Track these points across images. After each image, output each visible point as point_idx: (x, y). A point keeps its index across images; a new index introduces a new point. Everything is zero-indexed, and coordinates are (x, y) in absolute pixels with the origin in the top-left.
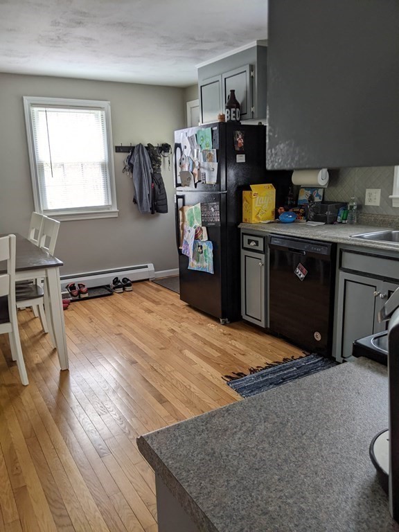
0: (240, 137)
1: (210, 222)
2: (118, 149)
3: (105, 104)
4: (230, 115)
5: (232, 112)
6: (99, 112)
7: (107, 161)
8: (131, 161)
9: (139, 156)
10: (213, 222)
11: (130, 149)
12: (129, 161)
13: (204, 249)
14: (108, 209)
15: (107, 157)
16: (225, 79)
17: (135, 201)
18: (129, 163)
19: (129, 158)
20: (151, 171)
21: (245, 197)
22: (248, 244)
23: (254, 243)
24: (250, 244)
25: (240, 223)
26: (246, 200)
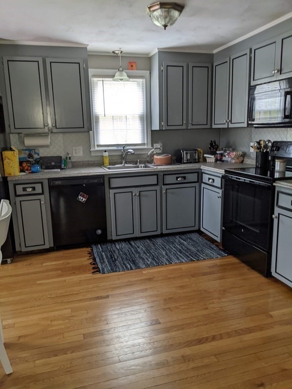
21: (6, 157)
22: (23, 191)
23: (30, 189)
24: (24, 189)
25: (7, 177)
26: (8, 159)
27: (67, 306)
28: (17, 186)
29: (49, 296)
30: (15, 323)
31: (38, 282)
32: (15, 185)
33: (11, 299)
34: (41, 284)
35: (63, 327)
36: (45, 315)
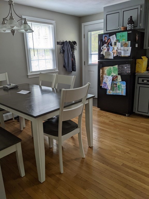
0: (137, 36)
1: (123, 73)
2: (58, 43)
3: (53, 22)
4: (131, 27)
5: (132, 25)
6: (51, 26)
7: (54, 48)
8: (64, 49)
9: (67, 46)
10: (125, 73)
11: (63, 43)
12: (63, 48)
13: (118, 85)
14: (55, 70)
15: (54, 47)
16: (123, 11)
17: (64, 67)
18: (63, 50)
19: (63, 47)
20: (71, 53)
21: (138, 62)
22: (142, 81)
23: (146, 81)
24: (143, 81)
25: (136, 73)
26: (139, 63)
27: (130, 147)
28: (139, 78)
29: (127, 138)
30: (103, 141)
31: (130, 130)
32: (138, 78)
33: (112, 131)
34: (130, 131)
35: (119, 154)
36: (117, 145)
